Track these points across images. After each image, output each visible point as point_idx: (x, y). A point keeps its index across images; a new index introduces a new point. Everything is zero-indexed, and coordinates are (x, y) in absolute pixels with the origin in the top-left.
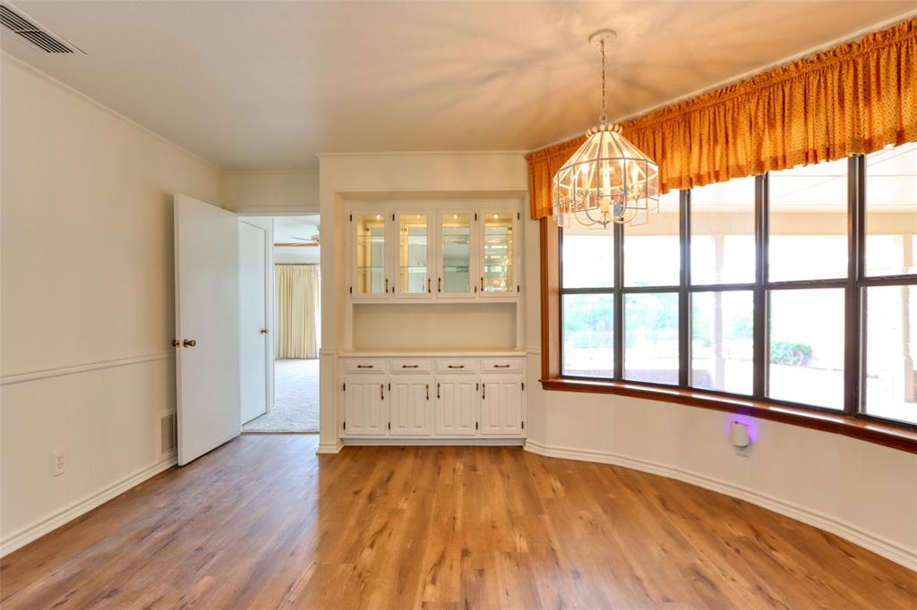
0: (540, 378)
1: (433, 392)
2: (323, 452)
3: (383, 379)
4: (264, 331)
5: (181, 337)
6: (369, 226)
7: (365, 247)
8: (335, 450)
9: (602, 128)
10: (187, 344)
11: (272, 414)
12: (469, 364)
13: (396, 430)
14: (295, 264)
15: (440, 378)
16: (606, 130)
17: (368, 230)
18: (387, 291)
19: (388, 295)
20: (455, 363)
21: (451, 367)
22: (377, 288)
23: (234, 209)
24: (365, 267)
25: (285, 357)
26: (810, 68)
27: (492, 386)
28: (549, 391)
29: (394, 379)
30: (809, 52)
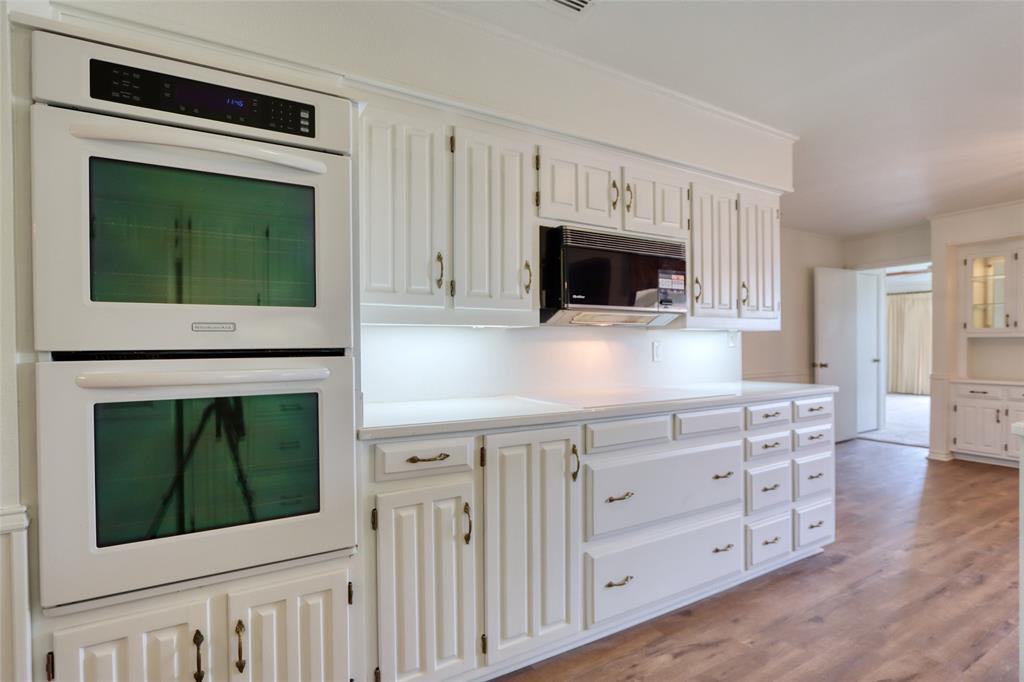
2: (932, 458)
3: (998, 405)
4: (877, 361)
5: (819, 360)
6: (990, 263)
7: (985, 283)
8: (944, 457)
10: (823, 366)
11: (883, 431)
14: (908, 293)
17: (990, 266)
18: (1008, 326)
19: (1008, 329)
22: (998, 322)
23: (853, 267)
24: (985, 303)
25: (894, 391)
29: (1012, 406)
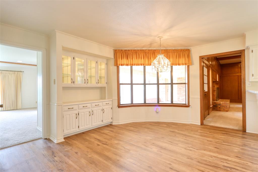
0: (117, 105)
1: (91, 114)
9: (160, 54)
12: (100, 104)
13: (81, 128)
15: (93, 109)
16: (161, 55)
18: (72, 83)
20: (97, 104)
21: (96, 105)
26: (173, 51)
27: (105, 109)
28: (120, 108)
29: (80, 111)
30: (173, 48)
